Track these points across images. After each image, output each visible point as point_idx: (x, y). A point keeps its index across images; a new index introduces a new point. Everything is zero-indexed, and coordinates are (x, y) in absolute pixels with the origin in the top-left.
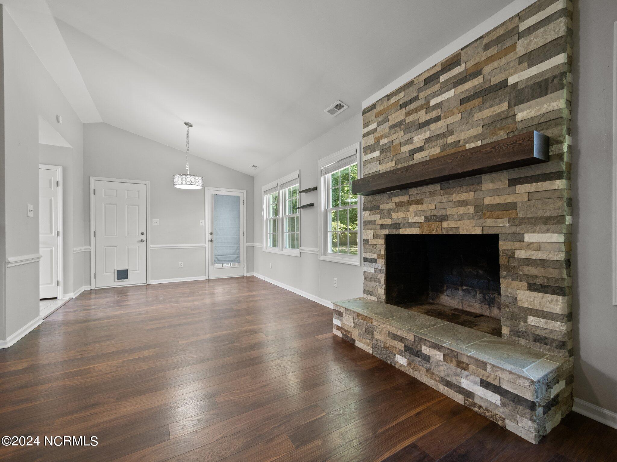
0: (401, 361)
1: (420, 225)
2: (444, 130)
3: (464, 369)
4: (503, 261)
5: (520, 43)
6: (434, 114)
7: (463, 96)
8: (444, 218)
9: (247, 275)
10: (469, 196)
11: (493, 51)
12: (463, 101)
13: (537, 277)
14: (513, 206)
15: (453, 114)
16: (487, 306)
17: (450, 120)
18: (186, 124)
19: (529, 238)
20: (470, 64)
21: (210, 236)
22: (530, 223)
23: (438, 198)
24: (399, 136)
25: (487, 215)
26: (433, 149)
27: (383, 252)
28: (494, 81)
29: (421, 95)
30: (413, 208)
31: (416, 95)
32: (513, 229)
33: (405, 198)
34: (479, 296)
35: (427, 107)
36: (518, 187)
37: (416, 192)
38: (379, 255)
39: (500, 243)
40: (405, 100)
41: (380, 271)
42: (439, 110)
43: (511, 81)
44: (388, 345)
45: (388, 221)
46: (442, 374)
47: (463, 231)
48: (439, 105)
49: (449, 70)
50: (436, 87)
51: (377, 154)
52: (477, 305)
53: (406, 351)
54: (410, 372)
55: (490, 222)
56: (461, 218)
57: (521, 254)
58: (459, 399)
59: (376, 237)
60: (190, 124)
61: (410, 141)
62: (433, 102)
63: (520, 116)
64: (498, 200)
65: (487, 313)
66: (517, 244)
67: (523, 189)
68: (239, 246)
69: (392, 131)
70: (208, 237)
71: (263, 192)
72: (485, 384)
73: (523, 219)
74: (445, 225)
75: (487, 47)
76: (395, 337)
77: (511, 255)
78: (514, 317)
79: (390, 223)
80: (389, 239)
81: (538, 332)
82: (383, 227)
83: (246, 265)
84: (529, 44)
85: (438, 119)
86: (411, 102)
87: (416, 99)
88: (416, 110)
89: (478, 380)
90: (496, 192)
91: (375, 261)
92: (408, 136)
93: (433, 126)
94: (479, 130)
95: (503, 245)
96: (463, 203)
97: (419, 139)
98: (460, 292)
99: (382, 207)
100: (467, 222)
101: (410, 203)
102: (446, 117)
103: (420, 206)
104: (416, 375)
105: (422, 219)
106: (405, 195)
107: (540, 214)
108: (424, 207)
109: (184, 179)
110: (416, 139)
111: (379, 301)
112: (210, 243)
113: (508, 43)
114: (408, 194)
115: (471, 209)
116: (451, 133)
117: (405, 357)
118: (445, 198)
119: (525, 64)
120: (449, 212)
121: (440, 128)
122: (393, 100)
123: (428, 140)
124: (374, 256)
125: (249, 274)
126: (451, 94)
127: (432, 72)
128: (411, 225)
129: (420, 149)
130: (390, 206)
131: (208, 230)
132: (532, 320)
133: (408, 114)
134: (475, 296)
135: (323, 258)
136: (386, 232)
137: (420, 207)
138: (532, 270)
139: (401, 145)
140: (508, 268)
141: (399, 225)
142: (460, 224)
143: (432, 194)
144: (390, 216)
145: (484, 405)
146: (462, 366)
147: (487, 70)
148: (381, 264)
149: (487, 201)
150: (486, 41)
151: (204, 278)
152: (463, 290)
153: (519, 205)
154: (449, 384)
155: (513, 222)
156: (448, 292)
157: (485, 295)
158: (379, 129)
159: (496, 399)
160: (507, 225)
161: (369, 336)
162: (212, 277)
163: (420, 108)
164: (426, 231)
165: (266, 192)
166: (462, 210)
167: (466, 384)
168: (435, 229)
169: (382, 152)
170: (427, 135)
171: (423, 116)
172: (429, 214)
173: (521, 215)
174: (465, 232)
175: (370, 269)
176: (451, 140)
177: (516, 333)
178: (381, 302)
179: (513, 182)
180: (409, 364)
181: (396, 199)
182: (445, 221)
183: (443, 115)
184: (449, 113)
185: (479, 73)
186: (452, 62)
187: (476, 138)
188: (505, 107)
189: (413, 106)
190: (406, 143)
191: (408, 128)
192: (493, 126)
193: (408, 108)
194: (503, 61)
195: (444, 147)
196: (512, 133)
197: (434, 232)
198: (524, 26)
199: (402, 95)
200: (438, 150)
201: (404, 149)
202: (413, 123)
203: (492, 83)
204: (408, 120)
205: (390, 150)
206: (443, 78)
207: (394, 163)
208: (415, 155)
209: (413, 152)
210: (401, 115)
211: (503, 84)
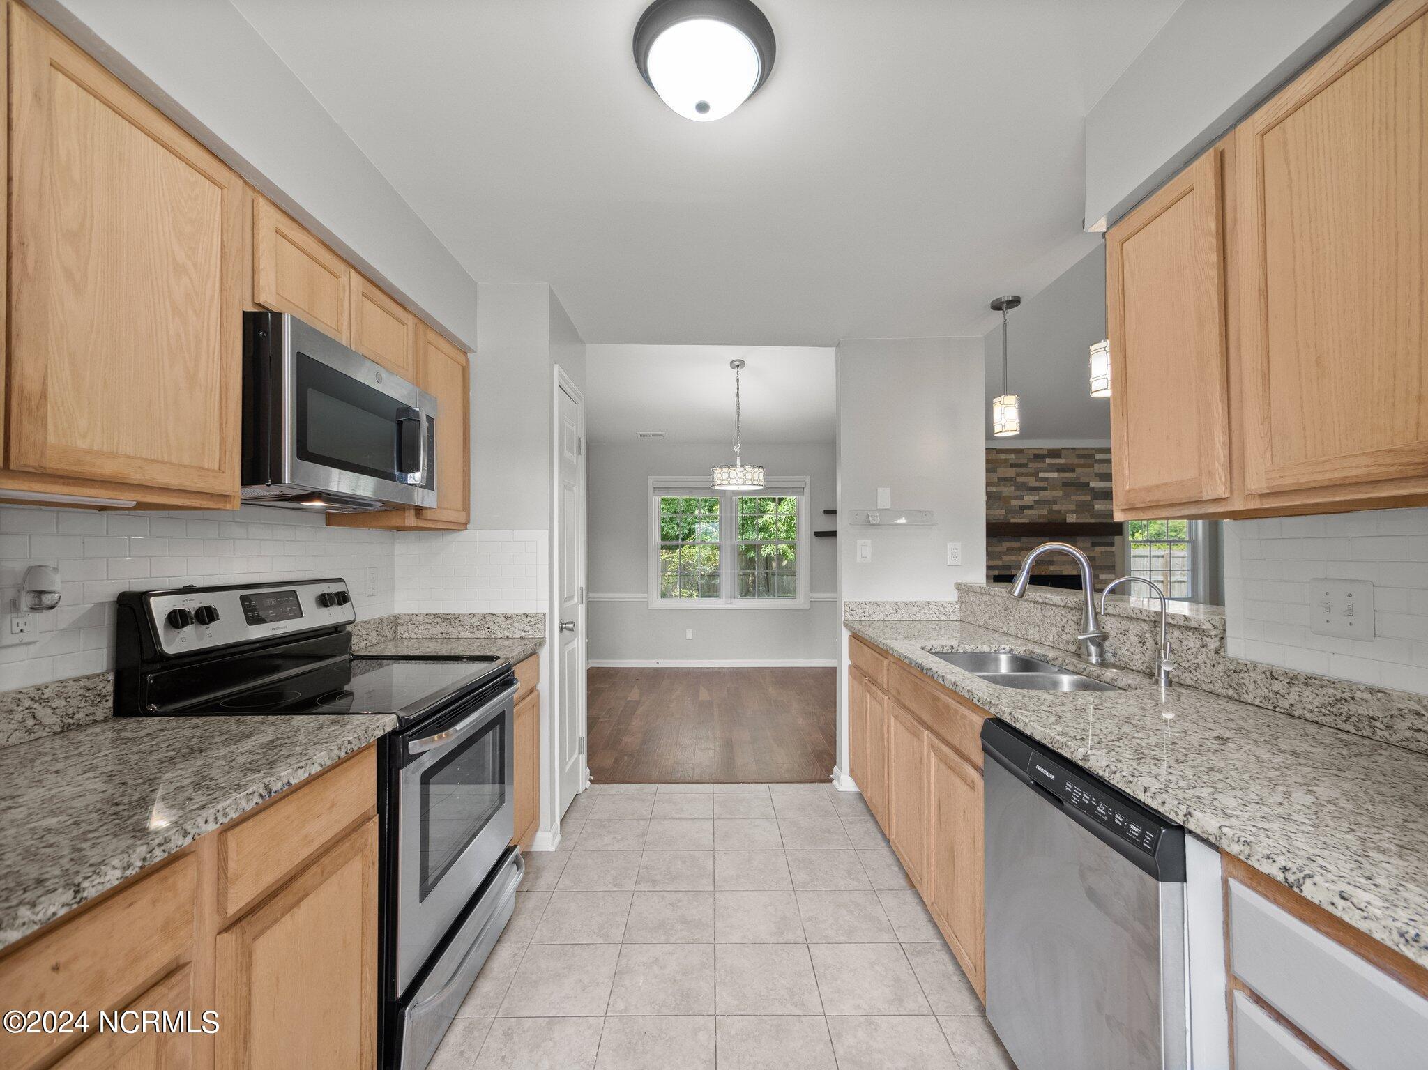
2: (1050, 498)
5: (1096, 465)
6: (1042, 484)
7: (1064, 480)
11: (1082, 461)
12: (1065, 484)
15: (1057, 490)
17: (1055, 494)
20: (1069, 461)
22: (1101, 569)
26: (1041, 511)
28: (1083, 480)
29: (1031, 465)
31: (1026, 462)
33: (1016, 544)
35: (1035, 474)
36: (1096, 548)
40: (1016, 462)
42: (1046, 483)
43: (1092, 484)
45: (1000, 563)
48: (1046, 479)
49: (1053, 458)
50: (1044, 465)
56: (1063, 564)
61: (1021, 498)
62: (1041, 475)
63: (1097, 507)
67: (1099, 549)
69: (1002, 483)
73: (1098, 566)
74: (1052, 568)
75: (1079, 456)
79: (1001, 565)
84: (1100, 468)
85: (1045, 489)
86: (1021, 465)
87: (1026, 465)
88: (1027, 475)
92: (1018, 493)
93: (1042, 493)
94: (1073, 507)
97: (1029, 499)
100: (1068, 567)
101: (1021, 549)
102: (1051, 490)
106: (1017, 541)
110: (1026, 498)
113: (1090, 461)
114: (1020, 541)
116: (1056, 503)
119: (1097, 478)
120: (1055, 559)
121: (1047, 497)
122: (1003, 456)
123: (1036, 502)
126: (1055, 475)
127: (1041, 452)
129: (1031, 508)
130: (999, 549)
133: (1018, 475)
136: (996, 573)
139: (1011, 498)
141: (1010, 566)
142: (1063, 567)
144: (1001, 559)
147: (1078, 470)
150: (1077, 452)
153: (1097, 559)
163: (1031, 475)
166: (1064, 558)
170: (1037, 498)
171: (1032, 482)
174: (1066, 574)
176: (1055, 507)
179: (1094, 545)
181: (1008, 544)
182: (1052, 565)
183: (1049, 487)
184: (1054, 489)
185: (1073, 470)
186: (1055, 453)
187: (1072, 512)
188: (1088, 498)
189: (1023, 470)
190: (1016, 498)
191: (1019, 486)
192: (1083, 507)
193: (1018, 470)
194: (1086, 470)
195: (1050, 511)
196: (1092, 516)
197: (1043, 574)
198: (1098, 456)
199: (1013, 456)
200: (1045, 512)
201: (1014, 502)
202: (1024, 484)
203: (1081, 481)
204: (1019, 479)
205: (1000, 499)
206: (1048, 460)
207: (1003, 512)
208: (1025, 511)
209: (1023, 508)
210: (1011, 472)
211: (1087, 484)
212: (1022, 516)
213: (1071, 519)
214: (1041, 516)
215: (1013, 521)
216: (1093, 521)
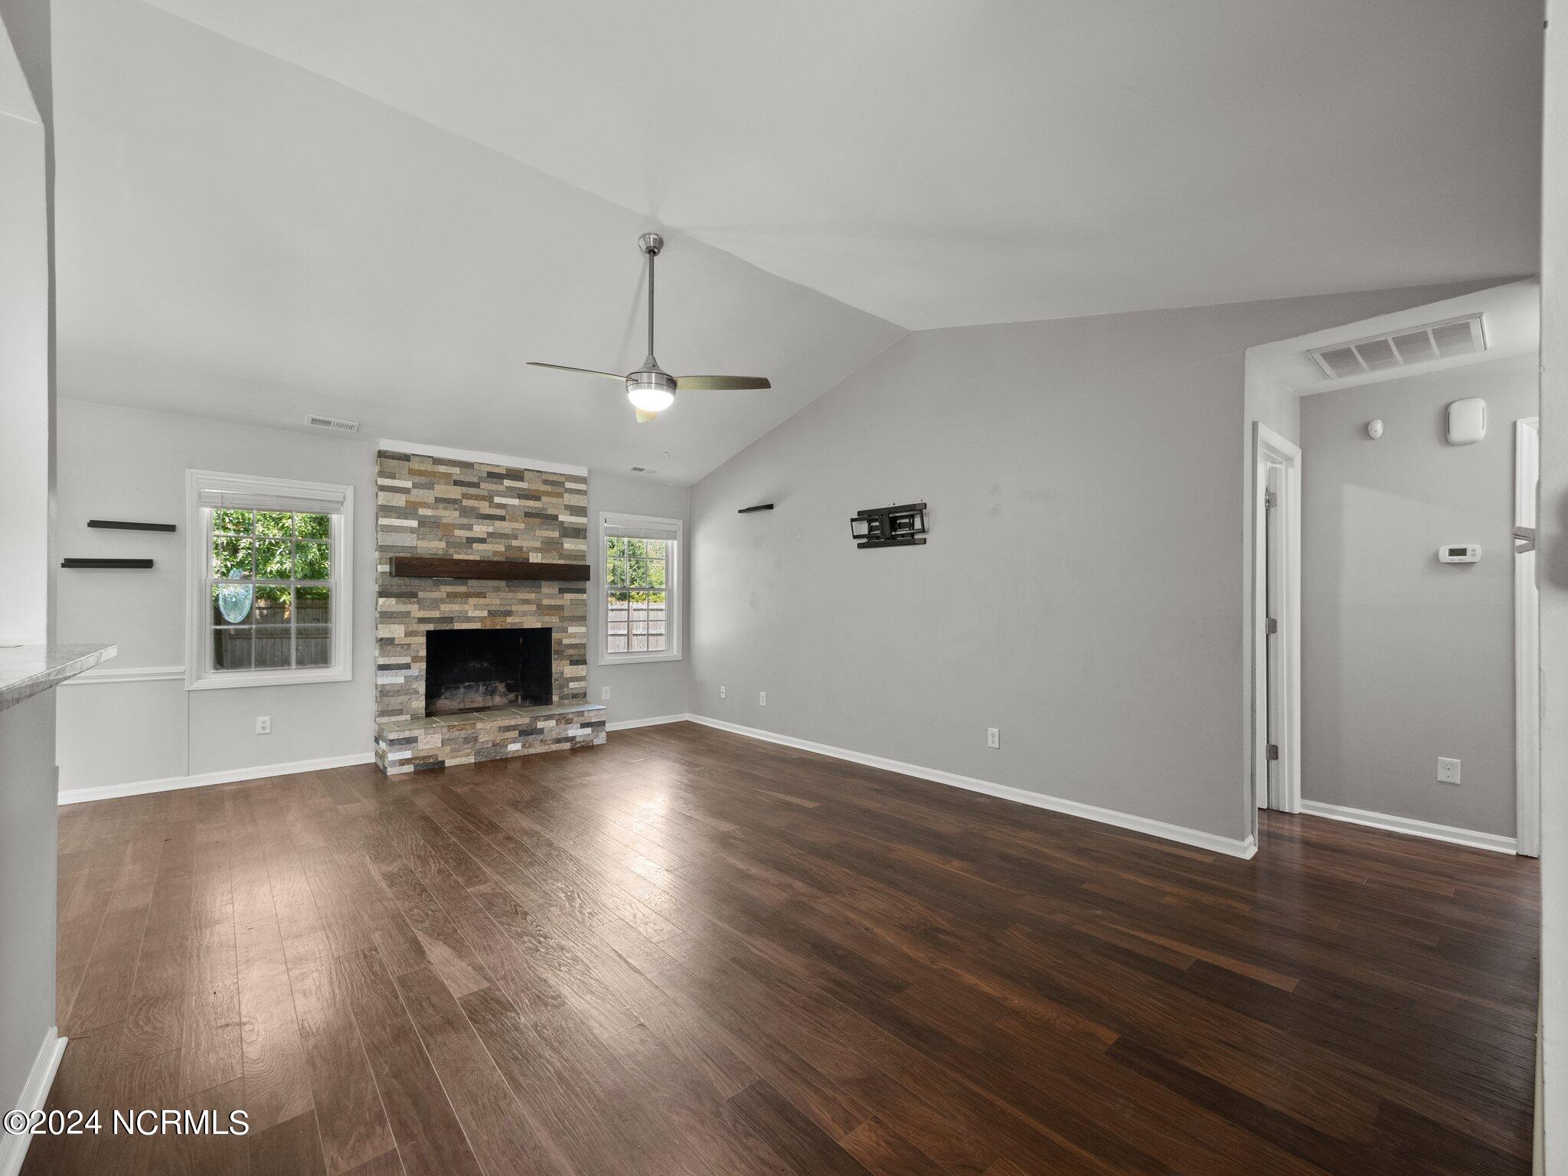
0: (514, 747)
1: (481, 619)
2: (508, 531)
3: (570, 723)
4: (554, 647)
5: (566, 495)
6: (502, 512)
7: (526, 510)
8: (509, 613)
10: (532, 596)
11: (549, 488)
12: (528, 515)
13: (574, 655)
14: (561, 608)
15: (517, 521)
17: (515, 525)
19: (571, 630)
20: (533, 487)
22: (570, 620)
23: (502, 595)
24: (450, 515)
25: (545, 613)
26: (496, 546)
27: (423, 653)
28: (550, 512)
29: (483, 485)
30: (472, 601)
31: (476, 480)
32: (561, 624)
33: (462, 589)
34: (482, 689)
35: (489, 498)
36: (565, 594)
37: (477, 584)
38: (415, 659)
39: (553, 634)
40: (461, 478)
41: (416, 678)
42: (504, 511)
43: (561, 518)
44: (498, 742)
45: (436, 614)
46: (554, 737)
47: (526, 626)
48: (503, 506)
49: (513, 480)
50: (501, 488)
51: (414, 524)
52: (480, 699)
53: (520, 735)
54: (527, 752)
55: (547, 619)
56: (525, 614)
57: (566, 641)
58: (567, 746)
59: (408, 634)
61: (469, 527)
62: (497, 500)
63: (566, 546)
64: (552, 602)
66: (564, 634)
67: (568, 596)
69: (441, 506)
72: (583, 726)
73: (567, 617)
74: (509, 620)
75: (545, 482)
77: (560, 642)
79: (438, 616)
80: (430, 635)
81: (574, 692)
82: (421, 620)
84: (571, 499)
85: (502, 518)
86: (469, 484)
87: (476, 485)
88: (477, 498)
89: (579, 725)
90: (551, 596)
91: (407, 666)
92: (465, 521)
93: (498, 523)
94: (538, 544)
95: (555, 636)
96: (526, 602)
97: (480, 529)
98: (462, 690)
99: (421, 595)
100: (530, 618)
101: (468, 595)
102: (510, 521)
103: (482, 600)
104: (532, 751)
105: (485, 613)
106: (461, 585)
107: (576, 614)
108: (487, 601)
110: (476, 528)
111: (415, 718)
113: (559, 490)
114: (466, 584)
115: (534, 608)
116: (516, 538)
117: (519, 742)
118: (510, 595)
119: (569, 512)
120: (514, 608)
121: (504, 529)
122: (442, 469)
123: (490, 534)
124: (407, 660)
126: (516, 502)
127: (497, 470)
128: (469, 619)
129: (482, 541)
130: (435, 595)
132: (572, 685)
133: (465, 496)
134: (477, 691)
135: (194, 686)
136: (431, 627)
137: (482, 601)
138: (571, 652)
139: (455, 526)
140: (557, 652)
141: (452, 618)
142: (524, 619)
143: (497, 590)
144: (437, 608)
145: (581, 740)
147: (544, 499)
148: (420, 669)
149: (545, 602)
150: (544, 477)
152: (465, 687)
153: (565, 607)
154: (559, 741)
155: (563, 619)
156: (447, 694)
157: (487, 686)
158: (415, 492)
159: (588, 731)
160: (558, 621)
163: (483, 498)
164: (489, 626)
166: (526, 608)
167: (571, 733)
168: (499, 624)
169: (423, 522)
170: (491, 529)
171: (484, 508)
172: (493, 608)
173: (566, 614)
174: (528, 627)
175: (397, 679)
176: (515, 543)
177: (562, 698)
178: (418, 718)
179: (562, 591)
180: (523, 746)
181: (450, 589)
182: (510, 616)
183: (507, 517)
184: (513, 519)
185: (538, 499)
186: (516, 475)
187: (537, 550)
188: (556, 534)
189: (472, 491)
190: (462, 527)
191: (465, 512)
192: (550, 545)
193: (465, 490)
194: (554, 500)
195: (509, 548)
196: (561, 556)
197: (498, 627)
198: (568, 485)
199: (457, 470)
200: (502, 548)
201: (458, 533)
202: (473, 509)
203: (548, 513)
204: (465, 502)
205: (437, 527)
206: (507, 483)
207: (443, 544)
208: (474, 545)
209: (471, 541)
210: (455, 492)
211: (555, 518)
212: (470, 551)
213: (535, 558)
214: (496, 553)
215: (456, 557)
216: (562, 562)
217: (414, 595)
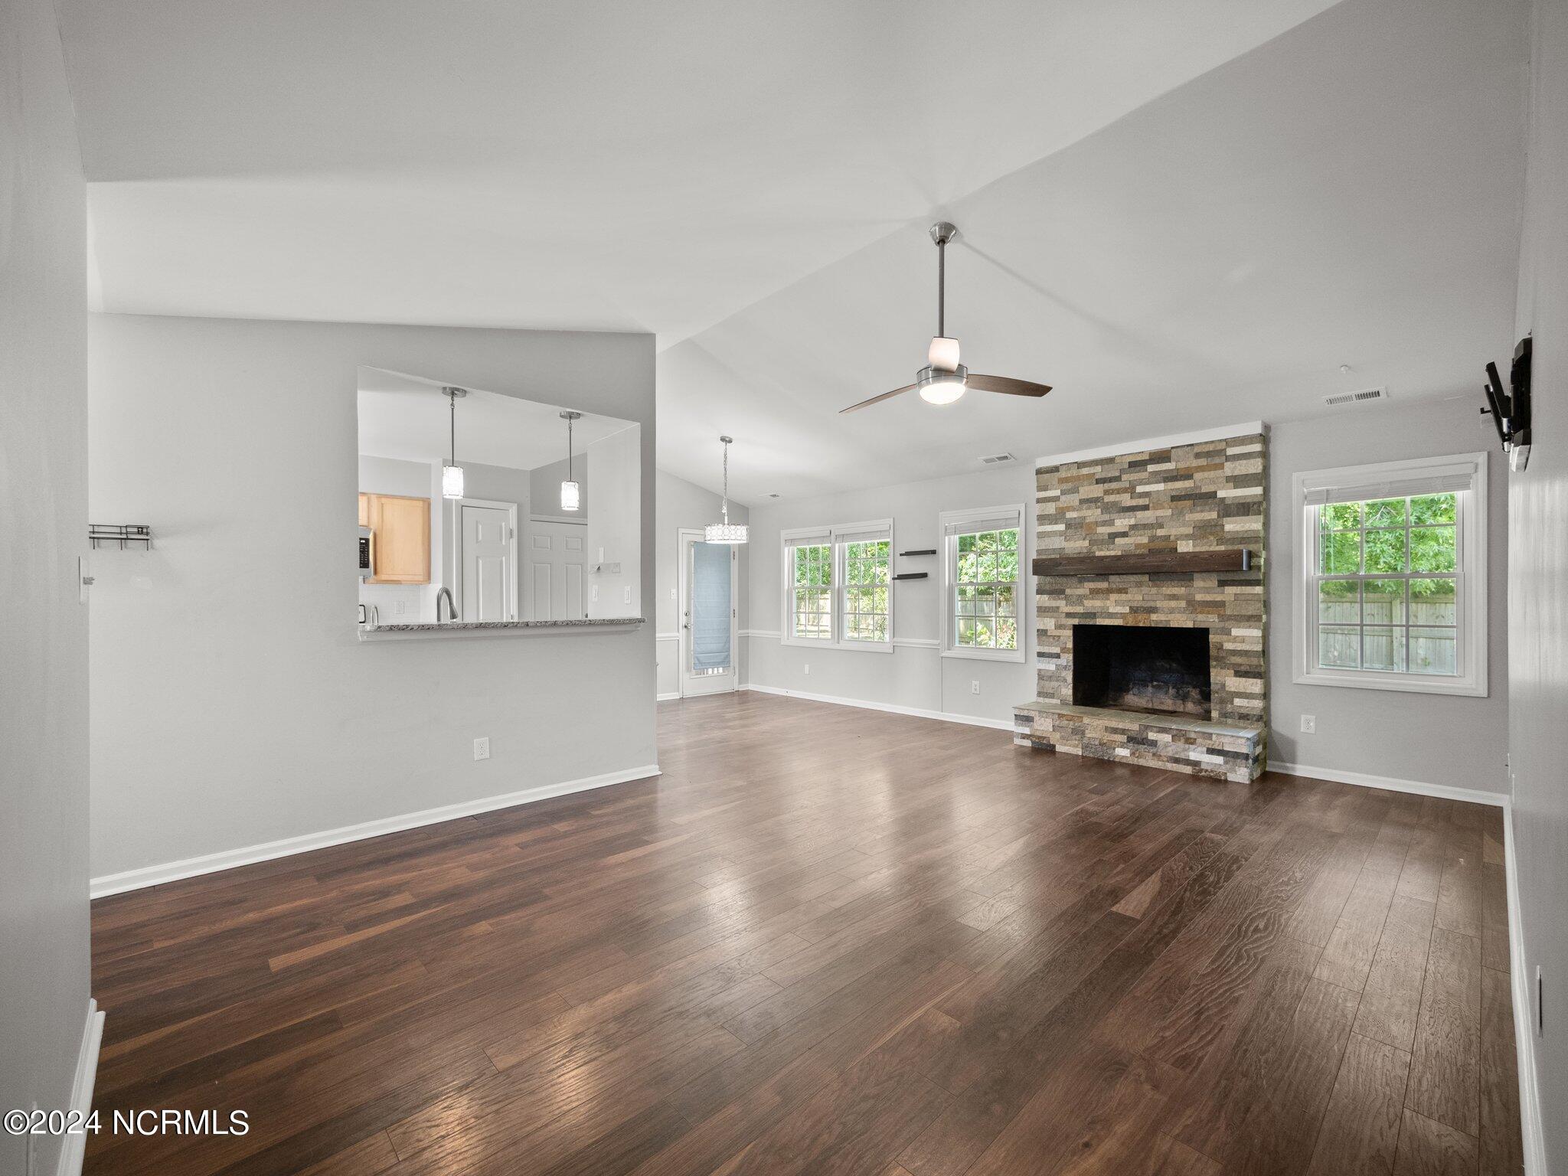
0: (1122, 753)
1: (1123, 616)
2: (1152, 520)
3: (1192, 744)
4: (1213, 652)
5: (1227, 465)
6: (1141, 502)
7: (1174, 493)
8: (1153, 610)
9: (740, 689)
10: (1181, 591)
11: (1202, 462)
12: (1174, 498)
13: (1241, 665)
14: (1222, 604)
15: (1163, 508)
16: (1181, 702)
17: (1160, 513)
18: (723, 439)
19: (1235, 632)
20: (1181, 465)
21: (685, 617)
22: (1236, 620)
23: (1145, 590)
24: (1093, 514)
25: (1198, 611)
26: (1139, 538)
27: (1070, 645)
28: (1205, 489)
29: (1124, 477)
30: (1114, 597)
31: (1117, 474)
32: (1222, 625)
33: (1104, 585)
34: (1172, 691)
35: (1131, 490)
36: (1226, 588)
37: (1118, 580)
38: (1064, 650)
39: (1211, 636)
40: (1103, 475)
41: (1065, 667)
42: (1147, 499)
43: (1221, 494)
44: (1105, 741)
45: (1080, 609)
46: (1170, 754)
47: (1174, 624)
48: (1147, 494)
49: (1158, 463)
50: (1143, 475)
51: (1061, 527)
52: (1170, 702)
53: (1128, 741)
54: (1135, 761)
55: (1200, 617)
56: (1172, 611)
57: (1228, 646)
58: (1188, 770)
59: (1059, 627)
60: (727, 439)
61: (1111, 523)
62: (1140, 489)
63: (1228, 527)
64: (1208, 598)
65: (1181, 709)
66: (1225, 637)
67: (1231, 590)
68: (729, 637)
69: (1085, 506)
70: (683, 620)
71: (783, 542)
72: (1211, 751)
73: (1231, 616)
74: (1154, 617)
75: (1198, 456)
76: (1115, 731)
77: (1220, 647)
78: (1222, 701)
79: (1082, 611)
80: (1077, 629)
81: (1242, 711)
82: (1069, 615)
83: (737, 670)
84: (1235, 468)
85: (1146, 508)
86: (1111, 480)
87: (1118, 479)
88: (1119, 491)
89: (1205, 749)
90: (1207, 590)
91: (1058, 656)
92: (1106, 517)
93: (1140, 514)
94: (1190, 531)
95: (1213, 638)
96: (1174, 597)
97: (1122, 523)
98: (1150, 689)
99: (1068, 591)
100: (1178, 616)
101: (1109, 591)
102: (1155, 509)
103: (1124, 595)
104: (1142, 762)
105: (1127, 610)
106: (1103, 581)
107: (1244, 612)
108: (1129, 596)
109: (733, 532)
110: (1118, 522)
111: (1064, 703)
112: (685, 629)
113: (1217, 460)
114: (1107, 580)
115: (1183, 604)
116: (1161, 526)
117: (1128, 748)
118: (1154, 590)
119: (1232, 484)
120: (1159, 604)
121: (1149, 518)
122: (1085, 471)
123: (1133, 527)
124: (1057, 650)
125: (743, 688)
126: (1161, 487)
127: (1139, 458)
128: (1111, 615)
129: (1124, 535)
130: (1080, 591)
131: (683, 609)
132: (1237, 702)
133: (1107, 492)
134: (1167, 693)
135: (946, 654)
136: (1076, 622)
137: (1123, 597)
138: (1238, 660)
139: (1097, 524)
140: (1217, 659)
141: (1095, 614)
142: (1170, 617)
143: (1139, 585)
144: (1081, 603)
145: (1209, 768)
146: (1190, 741)
147: (1197, 476)
148: (1068, 659)
149: (1199, 597)
150: (1197, 450)
151: (676, 696)
152: (1153, 686)
153: (1227, 604)
154: (1177, 761)
155: (1223, 618)
156: (1135, 690)
157: (1178, 690)
158: (1063, 498)
159: (1219, 760)
160: (1217, 620)
161: (1077, 737)
162: (689, 694)
163: (1125, 490)
164: (1131, 622)
165: (792, 541)
166: (1173, 604)
167: (1193, 756)
168: (1142, 621)
169: (1068, 526)
170: (1132, 522)
171: (1126, 500)
172: (1135, 604)
173: (1228, 612)
174: (1177, 626)
175: (1050, 666)
176: (1160, 532)
177: (1224, 715)
178: (1067, 704)
179: (1222, 583)
180: (1133, 754)
181: (1092, 585)
182: (1155, 613)
183: (1151, 505)
184: (1158, 506)
185: (1189, 477)
186: (1162, 456)
187: (1187, 537)
188: (1214, 515)
189: (1114, 485)
190: (1104, 523)
191: (1107, 508)
192: (1204, 530)
193: (1107, 486)
194: (1212, 474)
195: (1153, 539)
196: (1221, 541)
197: (1141, 625)
198: (1230, 451)
199: (1099, 469)
200: (1145, 540)
201: (1101, 530)
202: (1114, 504)
203: (1202, 491)
204: (1107, 499)
205: (1081, 527)
206: (1151, 468)
207: (1086, 543)
208: (1116, 540)
209: (1113, 536)
210: (1097, 491)
211: (1213, 495)
212: (1112, 547)
213: (1185, 547)
214: (1138, 546)
215: (1098, 554)
216: (1222, 548)
217: (1062, 592)
